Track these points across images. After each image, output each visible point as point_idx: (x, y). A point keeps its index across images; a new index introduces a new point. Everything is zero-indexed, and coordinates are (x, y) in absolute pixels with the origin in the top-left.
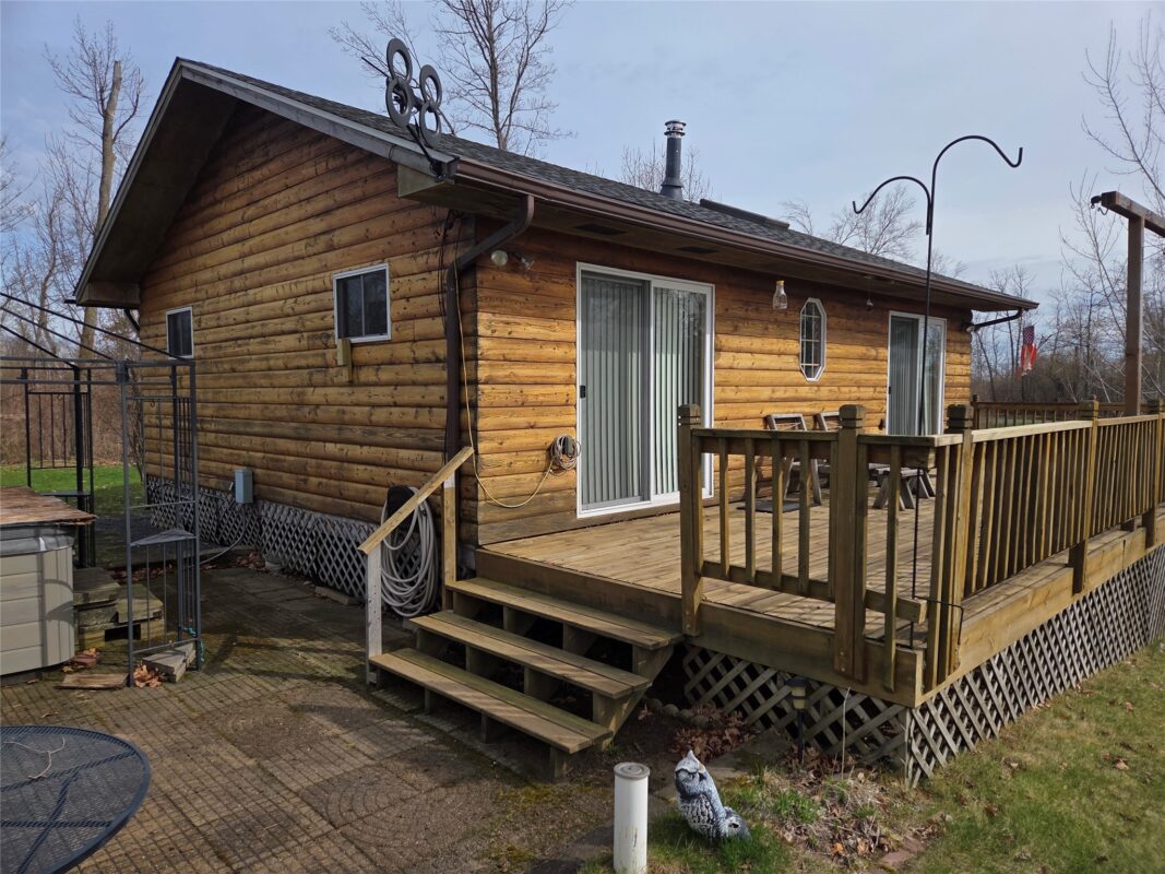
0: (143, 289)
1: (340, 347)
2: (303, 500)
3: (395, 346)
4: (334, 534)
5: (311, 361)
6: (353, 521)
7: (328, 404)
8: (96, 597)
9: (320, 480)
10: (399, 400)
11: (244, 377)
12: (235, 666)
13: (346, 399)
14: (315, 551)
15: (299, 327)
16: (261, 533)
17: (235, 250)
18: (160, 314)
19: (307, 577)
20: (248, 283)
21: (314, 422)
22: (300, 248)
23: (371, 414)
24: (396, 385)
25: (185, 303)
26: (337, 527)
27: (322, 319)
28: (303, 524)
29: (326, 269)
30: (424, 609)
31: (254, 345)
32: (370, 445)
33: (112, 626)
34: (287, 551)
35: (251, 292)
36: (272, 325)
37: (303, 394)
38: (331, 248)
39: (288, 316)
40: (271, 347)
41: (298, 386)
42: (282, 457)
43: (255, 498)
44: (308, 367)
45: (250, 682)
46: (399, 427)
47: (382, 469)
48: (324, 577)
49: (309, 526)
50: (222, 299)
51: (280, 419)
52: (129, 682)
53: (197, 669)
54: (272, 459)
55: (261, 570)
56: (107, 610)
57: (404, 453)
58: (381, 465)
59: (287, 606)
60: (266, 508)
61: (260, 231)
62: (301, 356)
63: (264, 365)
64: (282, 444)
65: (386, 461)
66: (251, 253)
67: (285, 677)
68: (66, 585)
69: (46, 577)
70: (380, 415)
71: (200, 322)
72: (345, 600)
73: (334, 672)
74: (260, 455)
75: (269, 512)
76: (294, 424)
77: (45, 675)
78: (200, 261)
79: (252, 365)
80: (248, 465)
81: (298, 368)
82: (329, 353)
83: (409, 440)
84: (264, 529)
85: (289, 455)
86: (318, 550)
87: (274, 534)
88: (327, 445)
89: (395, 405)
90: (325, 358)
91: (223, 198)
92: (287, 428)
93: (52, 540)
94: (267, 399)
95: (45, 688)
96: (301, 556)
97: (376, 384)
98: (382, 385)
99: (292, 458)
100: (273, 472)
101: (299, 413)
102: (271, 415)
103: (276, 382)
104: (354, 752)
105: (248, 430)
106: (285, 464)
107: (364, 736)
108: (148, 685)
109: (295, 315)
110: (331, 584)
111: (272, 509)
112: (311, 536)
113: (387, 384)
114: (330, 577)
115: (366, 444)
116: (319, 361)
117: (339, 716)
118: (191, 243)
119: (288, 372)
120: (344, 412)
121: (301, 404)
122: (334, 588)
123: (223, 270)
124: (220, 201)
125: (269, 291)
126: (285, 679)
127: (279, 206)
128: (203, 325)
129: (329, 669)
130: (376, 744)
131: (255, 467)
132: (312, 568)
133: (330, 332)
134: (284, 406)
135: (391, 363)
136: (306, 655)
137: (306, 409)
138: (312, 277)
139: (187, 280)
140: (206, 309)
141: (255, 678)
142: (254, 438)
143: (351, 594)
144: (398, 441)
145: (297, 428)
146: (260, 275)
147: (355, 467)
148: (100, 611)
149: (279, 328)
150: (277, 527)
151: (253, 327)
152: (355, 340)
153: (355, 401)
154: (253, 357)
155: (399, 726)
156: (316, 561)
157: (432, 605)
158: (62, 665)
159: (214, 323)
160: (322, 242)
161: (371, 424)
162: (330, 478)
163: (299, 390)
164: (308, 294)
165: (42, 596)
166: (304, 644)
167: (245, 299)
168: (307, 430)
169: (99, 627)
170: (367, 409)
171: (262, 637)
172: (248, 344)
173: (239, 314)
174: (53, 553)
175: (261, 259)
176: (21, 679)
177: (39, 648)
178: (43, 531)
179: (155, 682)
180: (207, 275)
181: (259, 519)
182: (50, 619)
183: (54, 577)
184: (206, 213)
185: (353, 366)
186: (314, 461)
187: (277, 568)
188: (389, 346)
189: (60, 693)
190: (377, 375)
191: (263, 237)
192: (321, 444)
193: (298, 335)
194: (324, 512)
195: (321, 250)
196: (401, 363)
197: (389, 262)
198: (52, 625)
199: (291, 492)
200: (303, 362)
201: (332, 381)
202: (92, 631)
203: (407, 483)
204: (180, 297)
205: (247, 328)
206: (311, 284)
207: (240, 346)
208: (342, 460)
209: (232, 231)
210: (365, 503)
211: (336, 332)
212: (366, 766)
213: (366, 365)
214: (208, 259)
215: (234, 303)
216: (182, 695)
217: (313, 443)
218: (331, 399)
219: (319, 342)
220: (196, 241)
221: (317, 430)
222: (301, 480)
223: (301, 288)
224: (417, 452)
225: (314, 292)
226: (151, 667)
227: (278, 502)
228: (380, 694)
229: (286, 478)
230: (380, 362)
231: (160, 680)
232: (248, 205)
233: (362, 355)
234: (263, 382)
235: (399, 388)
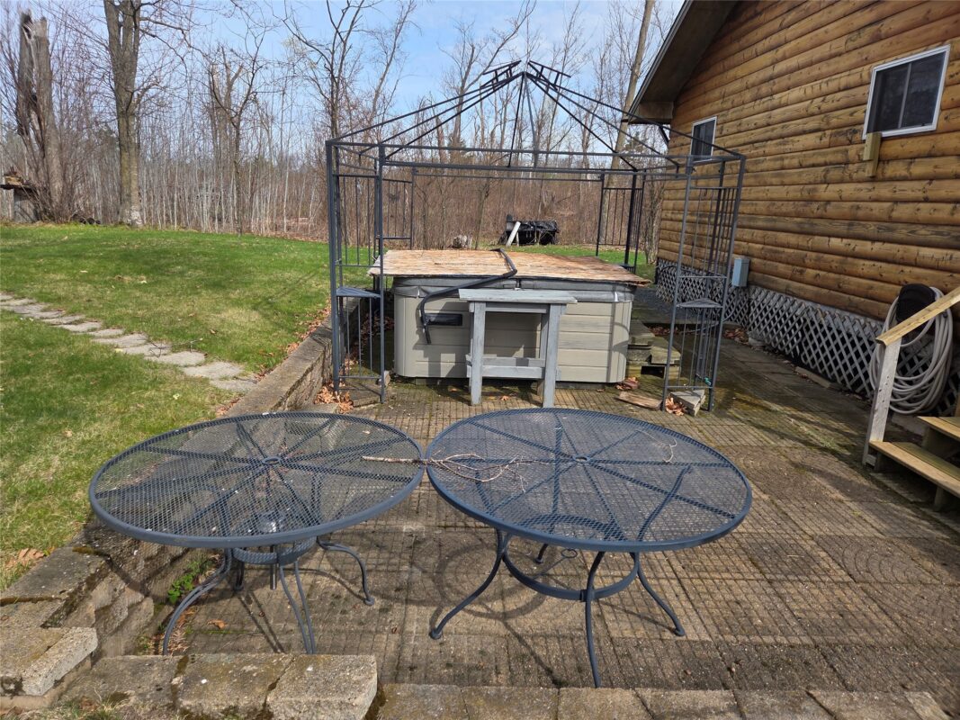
0: (676, 106)
1: (868, 143)
2: (795, 288)
3: (939, 137)
4: (824, 322)
5: (830, 158)
6: (848, 314)
7: (841, 200)
8: (640, 341)
9: (818, 272)
10: (931, 195)
11: (756, 177)
12: (738, 416)
13: (864, 194)
14: (800, 335)
15: (823, 125)
16: (748, 313)
17: (769, 57)
18: (688, 126)
19: (788, 357)
20: (775, 88)
21: (821, 217)
22: (839, 45)
23: (893, 210)
24: (931, 179)
25: (711, 114)
26: (829, 317)
27: (852, 114)
28: (791, 310)
29: (867, 61)
30: (922, 409)
31: (771, 147)
32: (884, 241)
33: (646, 364)
34: (772, 332)
35: (776, 96)
36: (793, 126)
37: (815, 190)
38: (877, 38)
39: (813, 115)
40: (788, 147)
41: (810, 184)
42: (781, 249)
43: (749, 284)
44: (825, 164)
45: (752, 432)
46: (926, 224)
47: (895, 266)
48: (806, 359)
49: (798, 313)
50: (746, 106)
51: (785, 215)
52: (662, 407)
53: (708, 410)
54: (771, 250)
55: (744, 344)
56: (645, 351)
57: (927, 252)
58: (894, 262)
59: (773, 378)
60: (757, 292)
61: (796, 36)
62: (820, 154)
63: (778, 164)
64: (782, 237)
65: (903, 258)
66: (784, 58)
67: (783, 436)
68: (626, 328)
69: (616, 321)
70: (903, 211)
71: (722, 129)
72: (827, 384)
73: (828, 444)
74: (761, 246)
75: (758, 296)
76: (799, 220)
77: (607, 388)
78: (731, 73)
79: (764, 166)
80: (747, 255)
81: (813, 166)
82: (853, 150)
83: (938, 238)
84: (752, 310)
85: (789, 247)
86: (803, 335)
87: (761, 315)
88: (833, 240)
89: (926, 200)
90: (846, 155)
91: (763, 10)
92: (790, 223)
93: (622, 294)
94: (775, 196)
95: (609, 396)
96: (785, 338)
97: (904, 179)
98: (912, 180)
99: (792, 251)
100: (769, 262)
101: (807, 209)
102: (778, 210)
103: (786, 180)
104: (861, 521)
105: (752, 224)
106: (783, 256)
107: (868, 509)
108: (674, 413)
109: (821, 113)
110: (812, 367)
111: (763, 294)
112: (799, 322)
113: (920, 179)
114: (813, 361)
115: (878, 241)
116: (839, 157)
117: (839, 484)
118: (725, 58)
119: (801, 170)
120: (858, 208)
121: (811, 200)
122: (815, 371)
123: (753, 79)
124: (760, 14)
125: (795, 93)
126: (783, 438)
127: (822, 6)
128: (724, 132)
129: (822, 440)
130: (885, 522)
131: (753, 256)
132: (795, 350)
133: (857, 128)
134: (791, 203)
135: (930, 155)
136: (797, 423)
137: (815, 205)
138: (847, 73)
139: (717, 93)
140: (729, 117)
141: (756, 430)
142: (756, 231)
143: (833, 380)
144: (921, 238)
145: (801, 223)
146: (789, 79)
147: (862, 262)
148: (640, 351)
149: (801, 128)
150: (765, 310)
151: (773, 130)
152: (886, 134)
153: (874, 197)
154: (768, 158)
155: (907, 513)
156: (800, 344)
157: (931, 408)
158: (617, 384)
159: (735, 130)
160: (866, 35)
161: (891, 220)
162: (829, 271)
163: (810, 187)
164: (840, 90)
165: (611, 334)
166: (794, 413)
167: (770, 104)
168: (812, 224)
169: (638, 363)
170: (889, 204)
171: (756, 398)
172: (764, 146)
173: (760, 118)
174: (621, 304)
175: (793, 62)
176: (593, 387)
177: (606, 369)
178: (618, 287)
179: (679, 412)
180: (736, 85)
181: (749, 301)
182: (615, 351)
183: (620, 322)
184: (745, 27)
185: (879, 161)
186: (814, 255)
187: (759, 344)
188: (931, 137)
189: (618, 403)
190: (908, 169)
191: (799, 40)
192: (827, 238)
193: (820, 134)
194: (816, 302)
195: (864, 43)
196: (943, 155)
197: (951, 43)
198: (615, 355)
199: (784, 280)
200: (821, 160)
201: (850, 176)
202: (634, 365)
203: (925, 282)
204: (708, 108)
205: (767, 131)
206: (844, 80)
207: (757, 148)
208: (846, 255)
209: (768, 40)
210: (866, 297)
211: (865, 127)
212: (876, 537)
213: (896, 159)
214: (739, 71)
215: (757, 108)
216: (701, 428)
217: (816, 238)
218: (845, 195)
219: (842, 139)
220: (729, 56)
221: (822, 225)
222: (797, 271)
223: (833, 85)
224: (945, 251)
225: (846, 88)
226: (677, 400)
227: (769, 289)
228: (879, 477)
229: (782, 268)
230: (915, 154)
231: (682, 411)
232: (789, 11)
233: (892, 149)
234: (774, 180)
235: (934, 182)
